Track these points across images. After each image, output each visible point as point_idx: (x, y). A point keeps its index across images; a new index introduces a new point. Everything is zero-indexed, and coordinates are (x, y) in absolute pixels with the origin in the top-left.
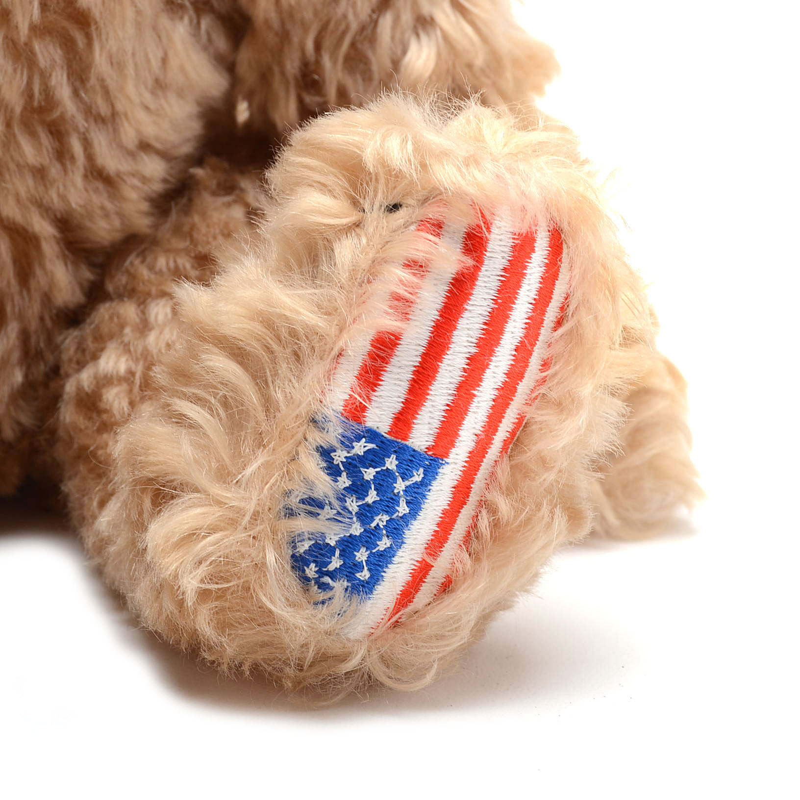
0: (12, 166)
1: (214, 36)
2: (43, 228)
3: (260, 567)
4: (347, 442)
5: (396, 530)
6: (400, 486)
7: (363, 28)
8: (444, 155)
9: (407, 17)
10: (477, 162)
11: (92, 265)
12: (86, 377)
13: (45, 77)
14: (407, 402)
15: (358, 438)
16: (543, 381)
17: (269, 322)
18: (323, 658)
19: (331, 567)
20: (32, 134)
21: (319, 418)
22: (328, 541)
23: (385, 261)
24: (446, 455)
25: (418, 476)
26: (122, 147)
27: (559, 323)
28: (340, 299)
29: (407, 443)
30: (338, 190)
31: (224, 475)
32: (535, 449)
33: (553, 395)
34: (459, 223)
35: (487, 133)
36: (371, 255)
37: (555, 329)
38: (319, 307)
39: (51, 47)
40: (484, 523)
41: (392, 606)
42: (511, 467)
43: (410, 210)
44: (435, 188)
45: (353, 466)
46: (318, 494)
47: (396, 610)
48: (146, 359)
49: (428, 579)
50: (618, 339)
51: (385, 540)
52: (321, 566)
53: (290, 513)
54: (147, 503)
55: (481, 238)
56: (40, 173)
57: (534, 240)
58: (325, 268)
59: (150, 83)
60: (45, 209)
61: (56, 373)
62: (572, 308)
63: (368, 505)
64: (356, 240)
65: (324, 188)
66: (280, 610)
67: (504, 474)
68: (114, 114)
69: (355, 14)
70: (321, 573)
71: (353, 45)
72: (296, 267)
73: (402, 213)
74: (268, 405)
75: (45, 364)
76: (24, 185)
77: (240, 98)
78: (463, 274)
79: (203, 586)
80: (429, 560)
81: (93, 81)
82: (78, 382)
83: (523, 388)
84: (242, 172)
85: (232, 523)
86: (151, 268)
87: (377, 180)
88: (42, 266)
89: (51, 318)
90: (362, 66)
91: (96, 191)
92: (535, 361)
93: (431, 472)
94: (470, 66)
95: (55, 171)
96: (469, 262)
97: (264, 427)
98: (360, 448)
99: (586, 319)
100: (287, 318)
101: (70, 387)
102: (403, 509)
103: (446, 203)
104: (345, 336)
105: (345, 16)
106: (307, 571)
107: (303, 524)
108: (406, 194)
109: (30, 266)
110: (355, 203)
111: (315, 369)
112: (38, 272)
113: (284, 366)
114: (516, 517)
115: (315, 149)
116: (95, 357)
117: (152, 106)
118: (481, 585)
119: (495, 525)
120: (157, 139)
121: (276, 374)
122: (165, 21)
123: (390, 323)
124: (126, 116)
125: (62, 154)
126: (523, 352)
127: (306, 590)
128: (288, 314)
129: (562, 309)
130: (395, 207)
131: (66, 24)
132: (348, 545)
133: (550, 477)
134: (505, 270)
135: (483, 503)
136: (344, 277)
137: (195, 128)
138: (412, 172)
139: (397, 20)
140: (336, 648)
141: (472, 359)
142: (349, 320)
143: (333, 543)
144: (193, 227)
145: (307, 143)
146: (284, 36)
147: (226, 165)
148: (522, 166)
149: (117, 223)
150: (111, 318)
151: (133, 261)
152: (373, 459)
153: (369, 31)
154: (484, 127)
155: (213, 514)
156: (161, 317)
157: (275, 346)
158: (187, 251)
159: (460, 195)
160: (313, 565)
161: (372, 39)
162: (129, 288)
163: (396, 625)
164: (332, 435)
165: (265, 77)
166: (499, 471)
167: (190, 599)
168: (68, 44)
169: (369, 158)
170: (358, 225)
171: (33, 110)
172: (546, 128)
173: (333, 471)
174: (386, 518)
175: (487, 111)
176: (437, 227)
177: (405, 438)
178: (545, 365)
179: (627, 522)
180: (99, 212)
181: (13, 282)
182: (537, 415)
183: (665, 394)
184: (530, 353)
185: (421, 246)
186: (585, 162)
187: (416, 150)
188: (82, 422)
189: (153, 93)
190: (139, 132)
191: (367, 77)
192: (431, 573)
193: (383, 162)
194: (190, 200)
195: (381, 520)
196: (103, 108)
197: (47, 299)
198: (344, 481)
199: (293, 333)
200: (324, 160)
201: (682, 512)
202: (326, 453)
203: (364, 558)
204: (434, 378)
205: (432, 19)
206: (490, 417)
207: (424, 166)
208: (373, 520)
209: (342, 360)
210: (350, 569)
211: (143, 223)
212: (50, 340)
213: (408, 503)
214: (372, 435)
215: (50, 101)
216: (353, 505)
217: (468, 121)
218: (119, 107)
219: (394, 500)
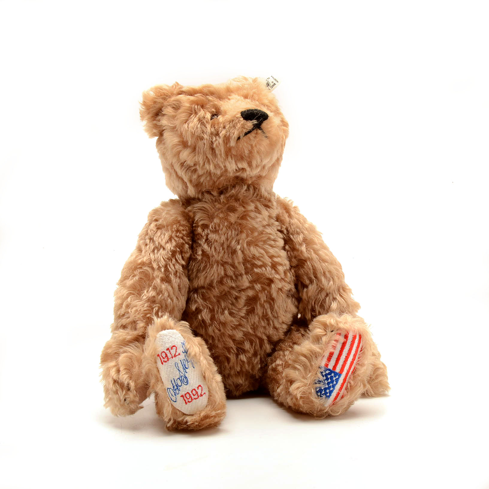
0: (260, 326)
1: (295, 302)
2: (265, 338)
3: (310, 393)
4: (325, 371)
5: (334, 386)
6: (334, 379)
7: (323, 300)
8: (340, 322)
9: (331, 298)
10: (346, 323)
11: (273, 345)
12: (274, 365)
13: (266, 310)
14: (335, 364)
15: (327, 370)
16: (359, 361)
17: (311, 351)
18: (321, 410)
19: (323, 393)
20: (263, 320)
21: (320, 367)
22: (322, 388)
23: (331, 340)
24: (342, 373)
25: (337, 377)
26: (279, 322)
27: (361, 351)
28: (324, 347)
29: (335, 371)
30: (322, 328)
31: (304, 378)
32: (357, 373)
33: (360, 363)
34: (344, 334)
35: (348, 318)
36: (329, 339)
37: (360, 352)
38: (320, 348)
39: (267, 304)
40: (349, 385)
41: (333, 400)
42: (353, 376)
43: (335, 332)
44: (339, 328)
45: (326, 375)
46: (320, 380)
47: (334, 401)
48: (285, 361)
49: (339, 396)
50: (371, 354)
51: (332, 388)
52: (321, 392)
53: (316, 383)
54: (289, 384)
55: (347, 336)
56: (265, 327)
57: (356, 336)
58: (320, 342)
59: (284, 311)
60: (265, 334)
61: (267, 365)
62: (363, 349)
63: (329, 382)
64: (326, 337)
65: (320, 328)
66: (314, 399)
67: (352, 377)
68: (278, 316)
69: (322, 297)
70: (321, 394)
71: (321, 303)
72: (315, 341)
73: (333, 332)
74: (311, 365)
75: (264, 363)
76: (262, 330)
77: (299, 314)
78: (344, 342)
79: (301, 396)
80: (339, 392)
81: (274, 311)
82: (272, 366)
83: (355, 362)
84: (300, 327)
85: (305, 386)
86: (285, 345)
87: (329, 327)
88: (264, 345)
89: (266, 355)
90: (323, 307)
91: (274, 331)
92: (357, 357)
93: (339, 376)
94: (343, 307)
95: (267, 327)
96: (345, 340)
97: (311, 369)
98: (327, 372)
99: (366, 350)
100: (314, 350)
101: (270, 367)
102: (335, 383)
103: (341, 330)
104: (324, 353)
105: (320, 298)
106: (318, 394)
107: (318, 385)
108: (334, 329)
109: (262, 345)
110: (325, 331)
111: (320, 359)
112: (264, 346)
113: (314, 358)
114: (354, 384)
115: (318, 322)
116: (275, 361)
117: (285, 315)
118: (349, 396)
119: (351, 386)
120: (285, 321)
121: (312, 360)
122: (287, 299)
123: (332, 350)
124: (280, 317)
125: (269, 324)
126: (355, 356)
127: (318, 397)
128: (314, 349)
129: (361, 348)
130: (332, 331)
131: (270, 300)
132: (325, 389)
133: (360, 378)
134: (351, 341)
135: (349, 382)
136: (324, 343)
137: (291, 319)
138: (335, 325)
139: (329, 298)
140: (323, 408)
141: (346, 357)
142: (325, 350)
143: (323, 389)
144: (292, 337)
145: (317, 321)
146: (308, 302)
147: (297, 326)
148: (354, 324)
149: (278, 337)
150: (278, 354)
151: (281, 344)
152: (330, 374)
153: (324, 301)
154: (347, 317)
155: (302, 384)
156: (287, 354)
157: (312, 355)
158: (291, 342)
159: (344, 329)
160: (319, 393)
161: (325, 302)
162: (280, 349)
163: (333, 404)
164: (323, 370)
165: (304, 309)
166: (351, 377)
167: (299, 398)
168: (270, 304)
169: (328, 323)
170: (326, 334)
171: (264, 316)
172: (358, 318)
173: (323, 376)
174: (332, 384)
175: (347, 315)
176: (340, 334)
177: (335, 370)
178: (359, 358)
179: (375, 394)
180: (275, 335)
181: (259, 348)
182: (358, 367)
183: (382, 369)
184: (356, 356)
185: (337, 337)
186: (365, 323)
187: (336, 321)
188: (273, 373)
189: (285, 312)
190: (282, 320)
191: (324, 309)
192: (340, 395)
193: (330, 324)
194: (291, 333)
195: (331, 385)
196: (276, 316)
197: (265, 351)
198: (325, 378)
199: (315, 353)
200: (320, 323)
201: (387, 392)
202: (322, 373)
203: (328, 392)
204: (340, 360)
205: (336, 298)
206: (349, 367)
207: (337, 324)
208: (329, 385)
209: (324, 357)
210: (326, 393)
211: (282, 337)
212: (265, 359)
213: (336, 382)
214: (329, 370)
215: (267, 314)
216: (326, 382)
217: (344, 316)
218: (279, 315)
219: (333, 381)
